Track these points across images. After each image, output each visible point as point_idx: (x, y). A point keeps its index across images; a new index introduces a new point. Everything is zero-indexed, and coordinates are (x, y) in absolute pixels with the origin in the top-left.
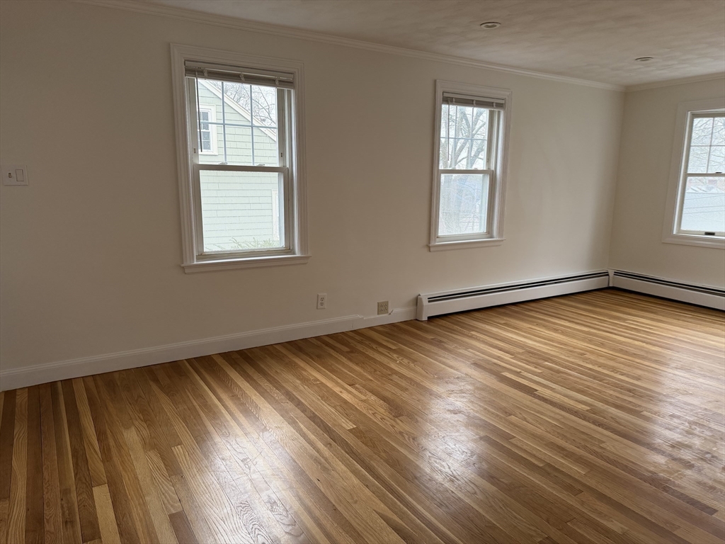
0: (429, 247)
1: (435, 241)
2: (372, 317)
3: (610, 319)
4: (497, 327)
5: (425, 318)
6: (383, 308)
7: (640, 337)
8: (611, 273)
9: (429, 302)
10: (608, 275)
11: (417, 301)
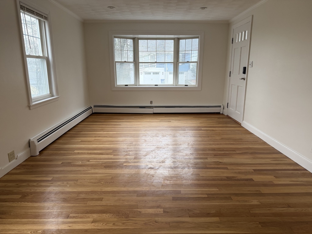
0: (29, 107)
1: (32, 103)
2: (7, 165)
3: (114, 126)
4: (77, 144)
5: (38, 153)
6: (11, 156)
7: (132, 129)
8: (93, 107)
9: (38, 142)
10: (91, 108)
11: (29, 144)
